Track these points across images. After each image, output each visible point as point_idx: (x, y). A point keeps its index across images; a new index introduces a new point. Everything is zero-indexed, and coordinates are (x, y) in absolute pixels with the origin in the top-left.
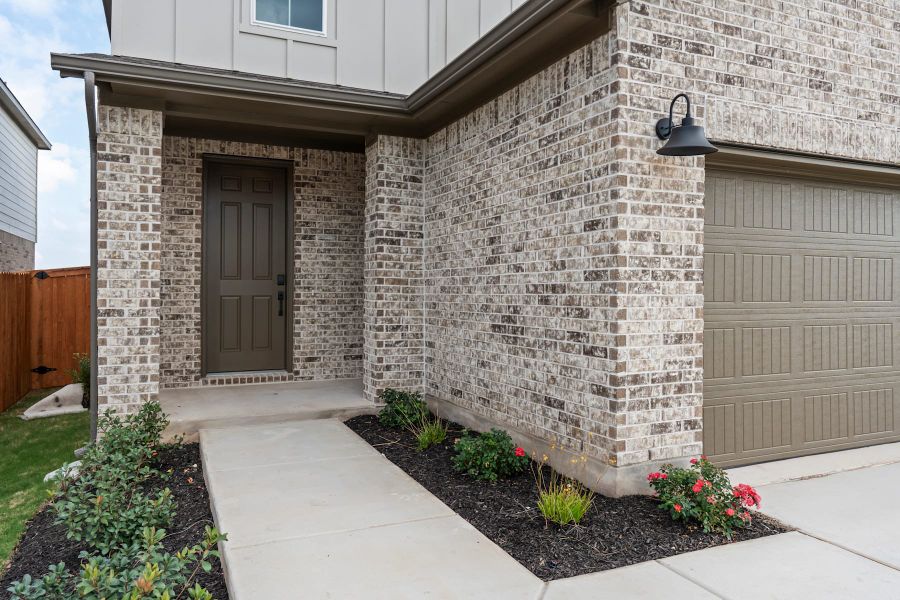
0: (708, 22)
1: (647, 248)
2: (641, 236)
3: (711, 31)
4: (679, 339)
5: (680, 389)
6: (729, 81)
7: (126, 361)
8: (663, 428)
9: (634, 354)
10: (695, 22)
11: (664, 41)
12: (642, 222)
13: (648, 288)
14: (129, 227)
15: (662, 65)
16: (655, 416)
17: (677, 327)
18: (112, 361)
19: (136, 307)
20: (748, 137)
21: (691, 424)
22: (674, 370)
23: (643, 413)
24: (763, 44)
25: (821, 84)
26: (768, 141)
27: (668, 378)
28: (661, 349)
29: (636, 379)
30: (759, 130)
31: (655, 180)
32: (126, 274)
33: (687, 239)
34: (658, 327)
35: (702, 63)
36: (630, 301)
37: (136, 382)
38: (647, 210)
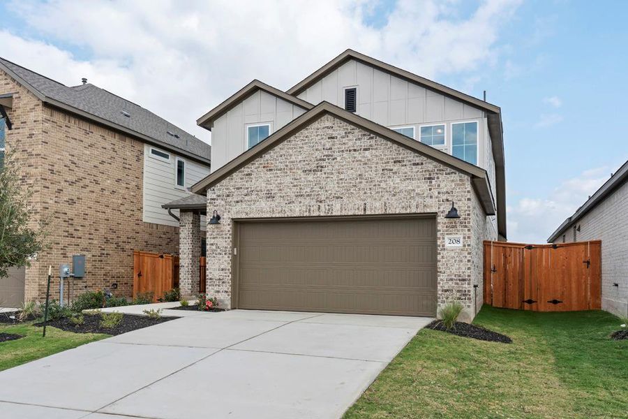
0: (231, 188)
1: (214, 247)
2: (212, 244)
3: (233, 190)
4: (223, 270)
5: (223, 282)
6: (238, 202)
7: (185, 279)
8: (218, 292)
9: (211, 273)
10: (227, 189)
11: (219, 196)
12: (212, 241)
13: (214, 257)
14: (186, 244)
15: (217, 202)
16: (216, 288)
17: (222, 267)
18: (182, 279)
19: (187, 265)
20: (244, 216)
21: (226, 292)
22: (221, 277)
23: (213, 287)
24: (250, 189)
25: (270, 196)
26: (251, 216)
27: (220, 279)
28: (218, 272)
29: (211, 279)
30: (247, 214)
31: (216, 230)
32: (185, 256)
33: (225, 244)
34: (217, 266)
35: (229, 199)
36: (209, 260)
37: (187, 285)
38: (214, 238)
